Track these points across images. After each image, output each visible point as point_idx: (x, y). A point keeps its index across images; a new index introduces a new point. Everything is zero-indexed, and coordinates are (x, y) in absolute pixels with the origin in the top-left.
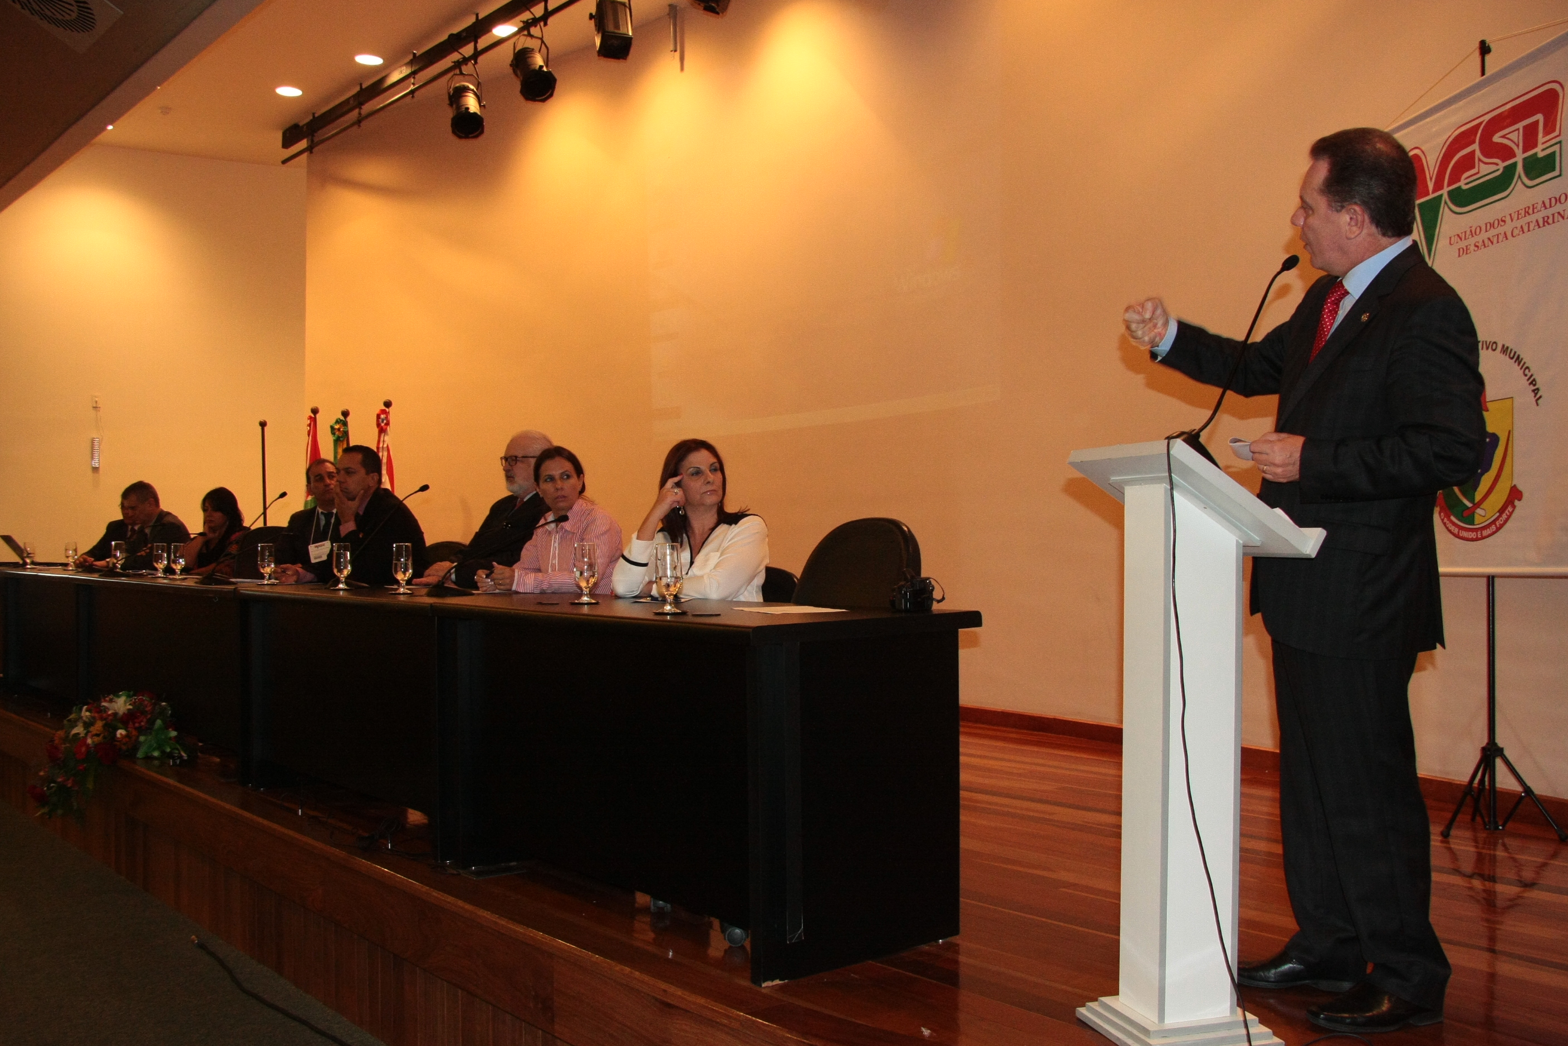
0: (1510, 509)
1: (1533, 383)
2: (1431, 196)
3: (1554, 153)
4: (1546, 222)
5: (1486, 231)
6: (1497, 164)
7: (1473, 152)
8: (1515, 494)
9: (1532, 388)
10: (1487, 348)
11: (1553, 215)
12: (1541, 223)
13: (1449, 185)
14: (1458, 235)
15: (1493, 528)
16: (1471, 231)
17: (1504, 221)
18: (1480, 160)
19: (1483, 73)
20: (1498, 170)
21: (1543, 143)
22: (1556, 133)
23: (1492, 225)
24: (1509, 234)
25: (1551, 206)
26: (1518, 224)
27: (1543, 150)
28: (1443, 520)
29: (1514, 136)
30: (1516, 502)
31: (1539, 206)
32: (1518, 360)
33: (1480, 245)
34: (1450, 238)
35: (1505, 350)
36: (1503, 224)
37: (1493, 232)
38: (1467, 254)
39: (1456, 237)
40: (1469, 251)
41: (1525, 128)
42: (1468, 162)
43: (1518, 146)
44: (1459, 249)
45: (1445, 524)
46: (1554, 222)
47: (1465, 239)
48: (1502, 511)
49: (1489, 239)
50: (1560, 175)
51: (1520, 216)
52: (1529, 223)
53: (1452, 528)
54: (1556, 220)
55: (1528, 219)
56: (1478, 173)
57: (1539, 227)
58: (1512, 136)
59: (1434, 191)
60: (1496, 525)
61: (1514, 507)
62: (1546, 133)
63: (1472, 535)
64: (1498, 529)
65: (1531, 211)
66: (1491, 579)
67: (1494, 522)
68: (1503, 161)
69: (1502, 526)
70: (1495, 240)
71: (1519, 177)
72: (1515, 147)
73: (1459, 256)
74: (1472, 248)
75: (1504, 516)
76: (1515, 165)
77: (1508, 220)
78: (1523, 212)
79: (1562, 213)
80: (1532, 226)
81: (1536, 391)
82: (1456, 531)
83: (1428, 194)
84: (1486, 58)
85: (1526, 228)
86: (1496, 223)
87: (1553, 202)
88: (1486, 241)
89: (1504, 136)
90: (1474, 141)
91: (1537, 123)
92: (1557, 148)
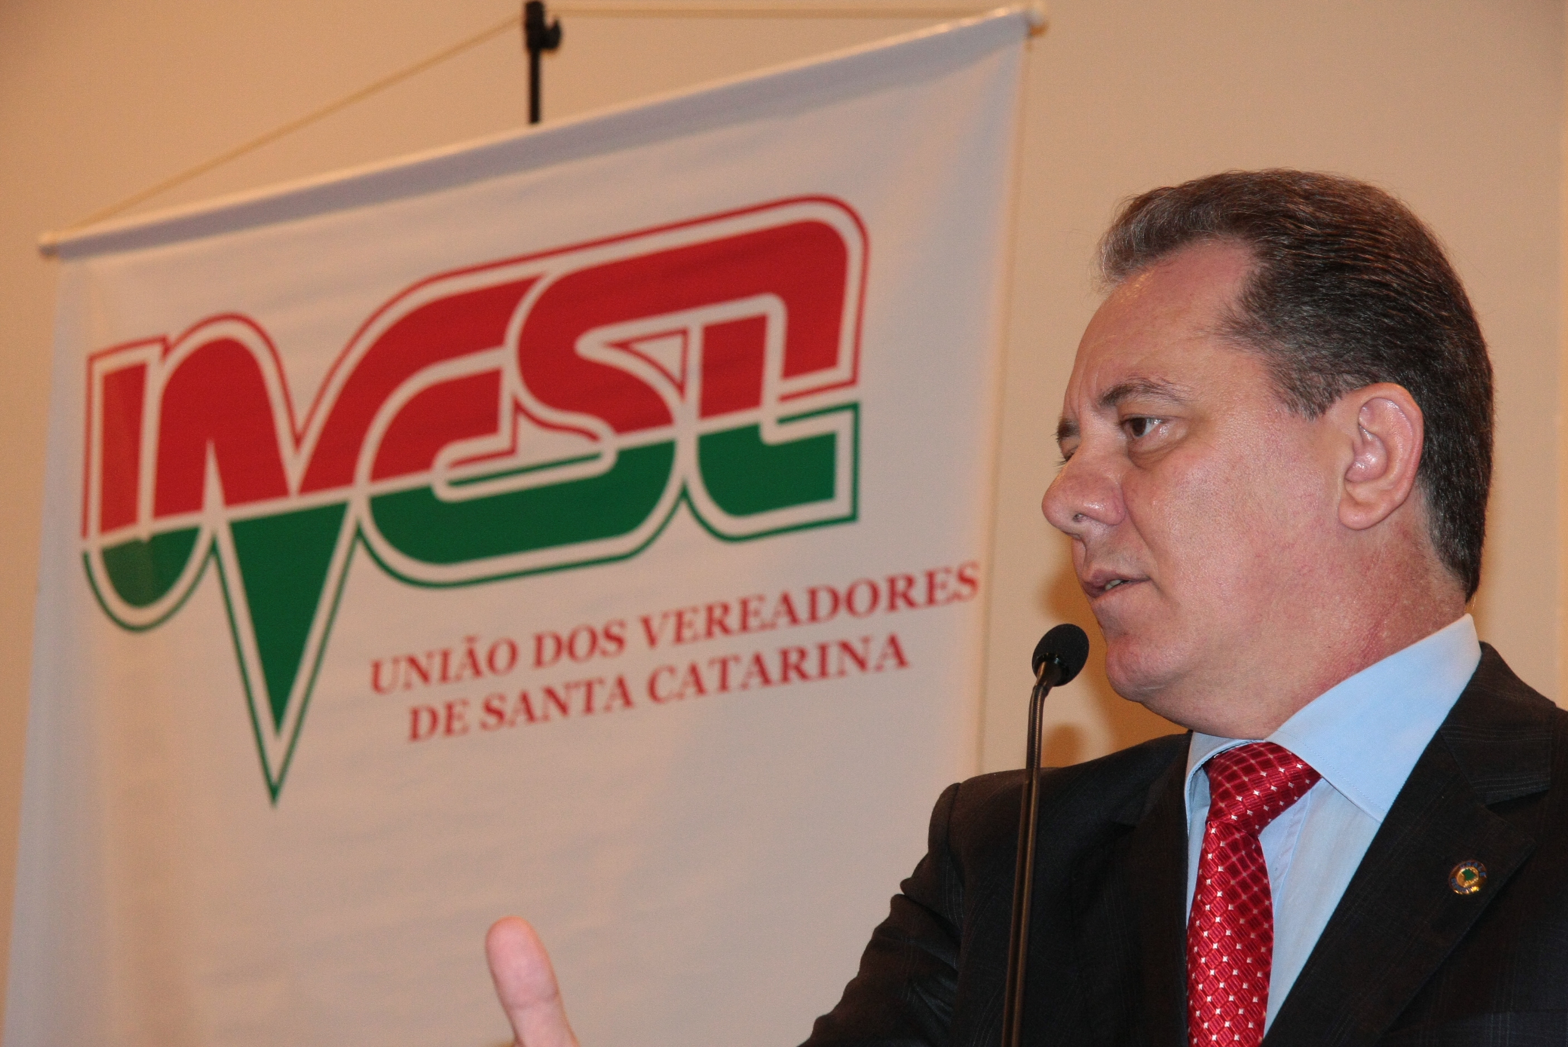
2: (294, 502)
3: (826, 443)
4: (791, 666)
5: (539, 662)
6: (592, 436)
7: (492, 379)
11: (823, 649)
12: (774, 669)
13: (379, 472)
14: (413, 662)
16: (471, 654)
17: (619, 641)
18: (518, 408)
19: (535, 115)
20: (594, 457)
21: (785, 398)
22: (841, 372)
23: (565, 647)
24: (638, 691)
25: (813, 617)
26: (682, 657)
27: (784, 421)
29: (667, 353)
31: (770, 608)
33: (510, 706)
34: (377, 667)
36: (611, 647)
37: (566, 671)
38: (449, 730)
39: (404, 666)
40: (457, 725)
41: (712, 333)
42: (469, 408)
43: (681, 387)
44: (415, 714)
46: (823, 673)
47: (444, 677)
49: (550, 693)
50: (852, 517)
51: (687, 633)
52: (724, 664)
54: (833, 666)
55: (721, 645)
56: (511, 452)
57: (766, 680)
58: (658, 350)
59: (309, 485)
62: (792, 368)
65: (733, 620)
68: (620, 427)
70: (576, 700)
71: (684, 494)
72: (668, 393)
73: (415, 735)
74: (474, 714)
76: (666, 451)
77: (634, 635)
78: (700, 622)
79: (858, 647)
80: (736, 674)
83: (280, 490)
84: (549, 62)
85: (711, 678)
86: (582, 644)
87: (824, 602)
88: (538, 702)
89: (623, 346)
90: (496, 340)
91: (758, 325)
92: (840, 424)
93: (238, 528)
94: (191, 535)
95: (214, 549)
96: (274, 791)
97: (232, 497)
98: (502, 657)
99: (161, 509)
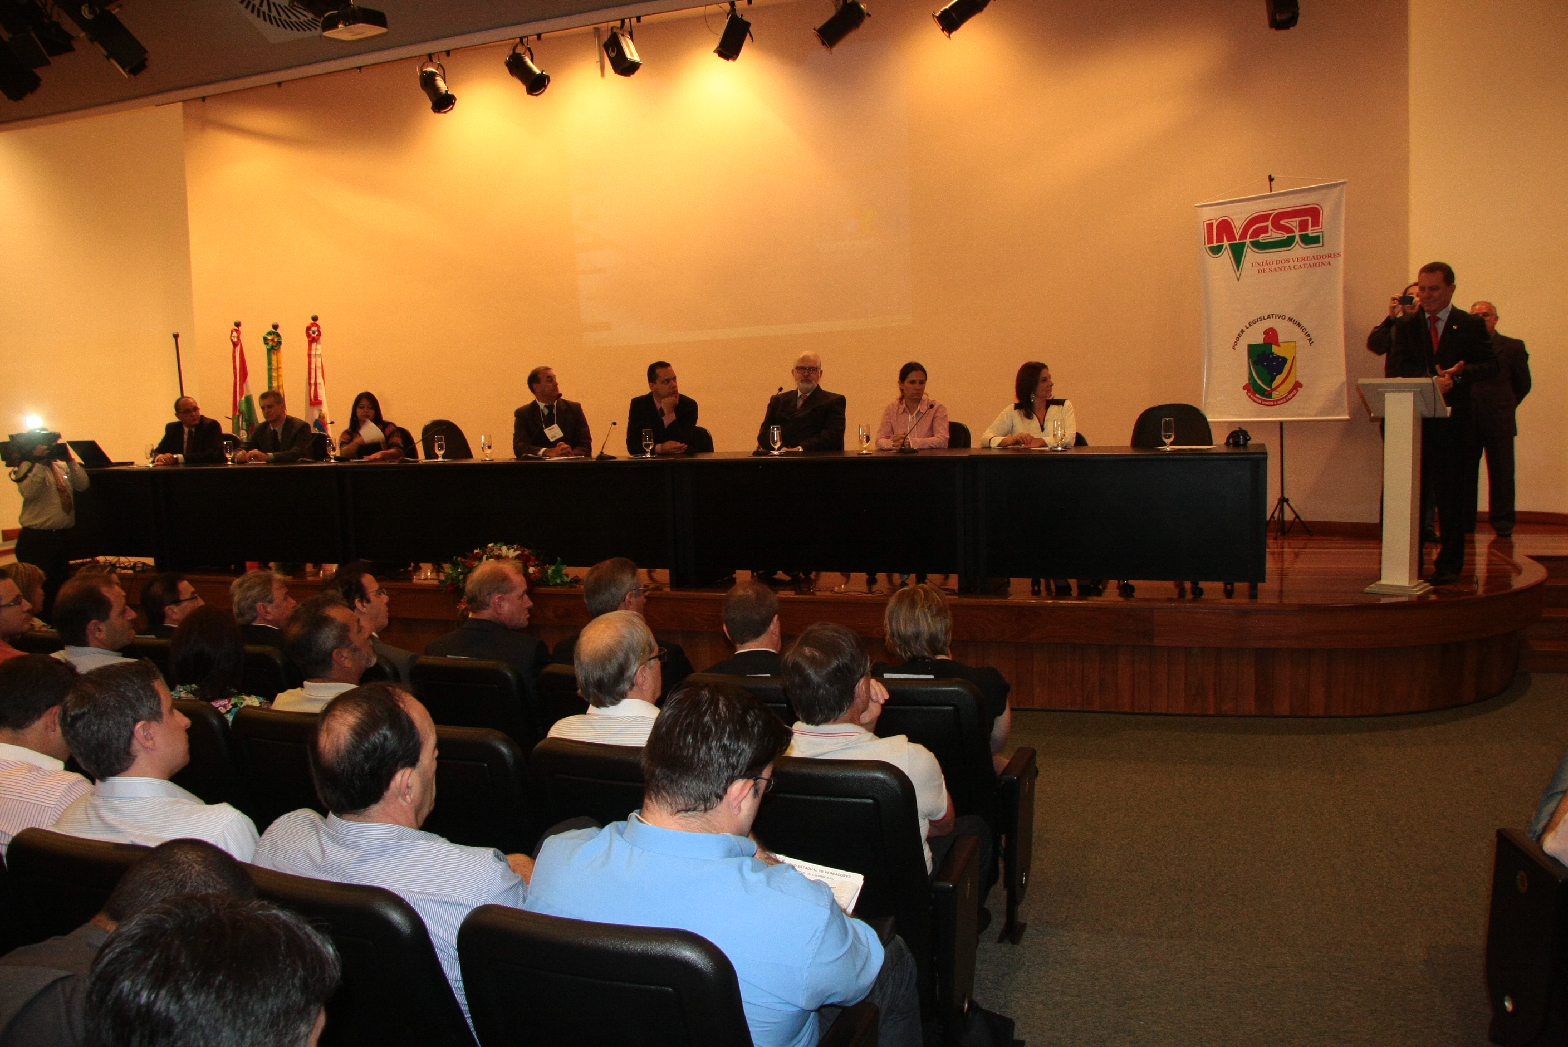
0: (1295, 391)
1: (1308, 335)
2: (1238, 241)
3: (1318, 237)
4: (1315, 265)
5: (1277, 264)
6: (1283, 234)
8: (1298, 385)
9: (1308, 338)
10: (1279, 318)
11: (1318, 263)
12: (1312, 265)
13: (1250, 238)
14: (1258, 263)
15: (1285, 400)
16: (1266, 262)
17: (1289, 261)
19: (1271, 191)
20: (1284, 237)
21: (1312, 230)
22: (1319, 228)
23: (1281, 262)
24: (1292, 268)
25: (1317, 259)
27: (1312, 233)
28: (1250, 397)
29: (1294, 224)
30: (1299, 388)
31: (1311, 257)
32: (1299, 325)
33: (1272, 269)
34: (1253, 264)
35: (1290, 319)
37: (1280, 265)
38: (1264, 272)
39: (1256, 263)
42: (1265, 230)
43: (1296, 228)
44: (1259, 270)
45: (1251, 398)
46: (1318, 266)
47: (1262, 266)
48: (1290, 392)
49: (1279, 268)
50: (1323, 246)
51: (1299, 260)
52: (1304, 264)
53: (1257, 400)
54: (1321, 265)
55: (1304, 262)
56: (1271, 236)
57: (1311, 267)
58: (1294, 223)
59: (1239, 240)
60: (1286, 399)
61: (1297, 391)
62: (1312, 226)
63: (1271, 403)
64: (1287, 401)
65: (1306, 259)
66: (1281, 423)
67: (1285, 397)
68: (1287, 233)
69: (1289, 399)
70: (1283, 269)
71: (1297, 242)
72: (1294, 229)
73: (1258, 273)
74: (1268, 270)
75: (1291, 395)
76: (1294, 237)
77: (1291, 260)
78: (1301, 259)
79: (1324, 263)
80: (1306, 266)
81: (1310, 340)
82: (1260, 401)
83: (1236, 240)
84: (1272, 183)
85: (1303, 267)
86: (1283, 261)
87: (1319, 257)
88: (1277, 269)
89: (1287, 222)
90: (1268, 221)
91: (1307, 220)
92: (1320, 234)
93: (1230, 245)
94: (1223, 245)
95: (1226, 247)
96: (1238, 280)
97: (1228, 241)
98: (1271, 263)
99: (1217, 242)
